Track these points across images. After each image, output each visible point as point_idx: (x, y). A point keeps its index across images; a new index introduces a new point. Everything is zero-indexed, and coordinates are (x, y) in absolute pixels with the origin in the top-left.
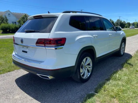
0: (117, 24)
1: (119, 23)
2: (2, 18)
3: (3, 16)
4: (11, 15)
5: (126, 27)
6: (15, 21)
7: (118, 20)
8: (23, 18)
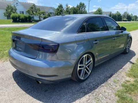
0: (124, 16)
1: (126, 16)
2: (11, 7)
3: (12, 6)
4: (19, 4)
5: (133, 20)
6: (23, 11)
7: (125, 12)
8: (32, 8)
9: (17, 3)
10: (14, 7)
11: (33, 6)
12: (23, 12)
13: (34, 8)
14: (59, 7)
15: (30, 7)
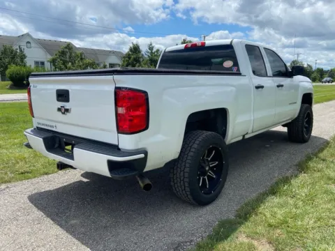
2: (12, 52)
3: (15, 48)
5: (315, 80)
6: (42, 60)
8: (63, 53)
9: (28, 42)
11: (66, 48)
12: (43, 63)
13: (68, 54)
14: (131, 50)
15: (57, 52)
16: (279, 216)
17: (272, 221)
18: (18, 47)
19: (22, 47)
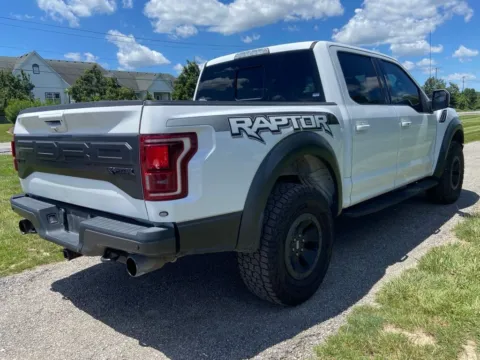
2: (12, 79)
4: (42, 68)
5: (462, 107)
6: (56, 91)
8: (87, 80)
9: (35, 65)
10: (21, 78)
11: (91, 72)
12: (57, 96)
13: (96, 80)
14: (186, 71)
15: (78, 78)
16: (437, 300)
17: (429, 306)
18: (20, 73)
19: (27, 73)
